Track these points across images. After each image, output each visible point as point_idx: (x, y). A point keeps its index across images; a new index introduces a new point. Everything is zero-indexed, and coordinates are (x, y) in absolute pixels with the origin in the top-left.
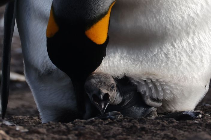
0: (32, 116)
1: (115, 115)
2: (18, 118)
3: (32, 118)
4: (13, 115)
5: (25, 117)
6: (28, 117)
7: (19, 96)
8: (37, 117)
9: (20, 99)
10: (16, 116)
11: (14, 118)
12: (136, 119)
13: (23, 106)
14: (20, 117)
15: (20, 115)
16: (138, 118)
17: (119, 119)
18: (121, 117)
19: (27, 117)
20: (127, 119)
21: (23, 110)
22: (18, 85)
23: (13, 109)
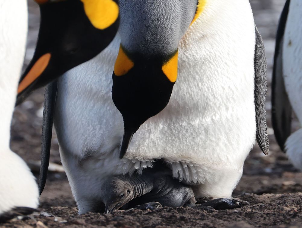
0: (71, 207)
1: (154, 205)
2: (56, 209)
3: (71, 208)
4: (51, 205)
5: (63, 208)
6: (67, 207)
7: (58, 187)
8: (76, 208)
9: (59, 189)
10: (55, 206)
11: (52, 209)
12: (175, 209)
13: (62, 196)
14: (59, 208)
15: (59, 205)
16: (178, 208)
17: (159, 209)
18: (160, 207)
19: (65, 208)
20: (167, 209)
21: (62, 200)
22: (57, 176)
23: (52, 200)
